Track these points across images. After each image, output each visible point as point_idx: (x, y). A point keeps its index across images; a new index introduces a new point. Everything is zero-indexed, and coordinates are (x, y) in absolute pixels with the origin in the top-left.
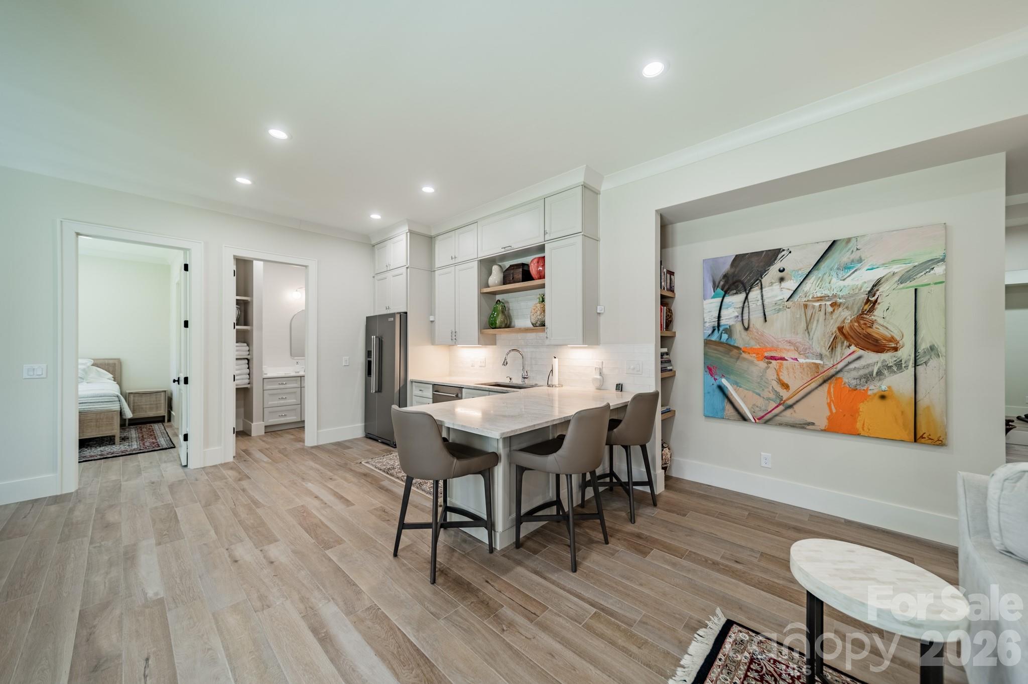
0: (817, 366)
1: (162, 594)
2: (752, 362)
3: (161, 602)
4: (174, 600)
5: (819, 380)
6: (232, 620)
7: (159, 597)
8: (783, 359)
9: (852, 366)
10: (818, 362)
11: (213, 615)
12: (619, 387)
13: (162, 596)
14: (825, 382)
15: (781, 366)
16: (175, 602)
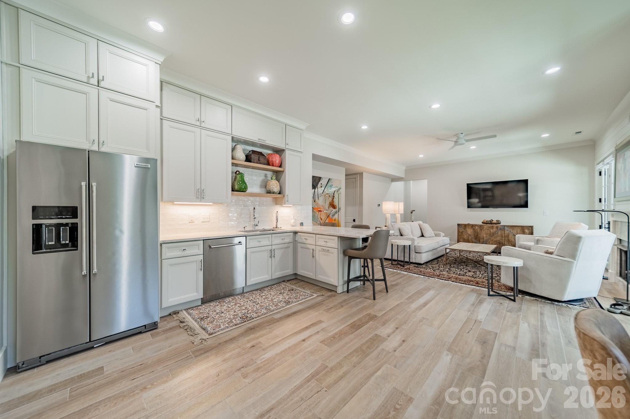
0: (326, 212)
1: (446, 352)
2: (315, 212)
3: (449, 350)
4: (444, 345)
5: (327, 217)
6: (436, 323)
7: (448, 352)
8: (321, 211)
9: (331, 212)
10: (327, 212)
11: (439, 329)
12: (302, 224)
13: (446, 351)
14: (328, 217)
15: (321, 213)
16: (445, 344)
